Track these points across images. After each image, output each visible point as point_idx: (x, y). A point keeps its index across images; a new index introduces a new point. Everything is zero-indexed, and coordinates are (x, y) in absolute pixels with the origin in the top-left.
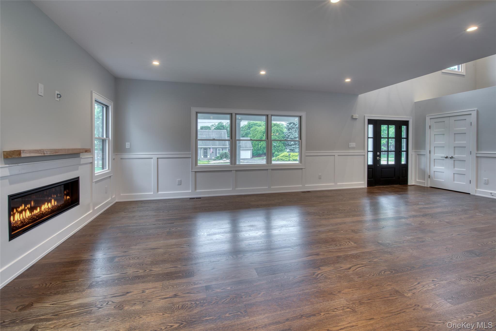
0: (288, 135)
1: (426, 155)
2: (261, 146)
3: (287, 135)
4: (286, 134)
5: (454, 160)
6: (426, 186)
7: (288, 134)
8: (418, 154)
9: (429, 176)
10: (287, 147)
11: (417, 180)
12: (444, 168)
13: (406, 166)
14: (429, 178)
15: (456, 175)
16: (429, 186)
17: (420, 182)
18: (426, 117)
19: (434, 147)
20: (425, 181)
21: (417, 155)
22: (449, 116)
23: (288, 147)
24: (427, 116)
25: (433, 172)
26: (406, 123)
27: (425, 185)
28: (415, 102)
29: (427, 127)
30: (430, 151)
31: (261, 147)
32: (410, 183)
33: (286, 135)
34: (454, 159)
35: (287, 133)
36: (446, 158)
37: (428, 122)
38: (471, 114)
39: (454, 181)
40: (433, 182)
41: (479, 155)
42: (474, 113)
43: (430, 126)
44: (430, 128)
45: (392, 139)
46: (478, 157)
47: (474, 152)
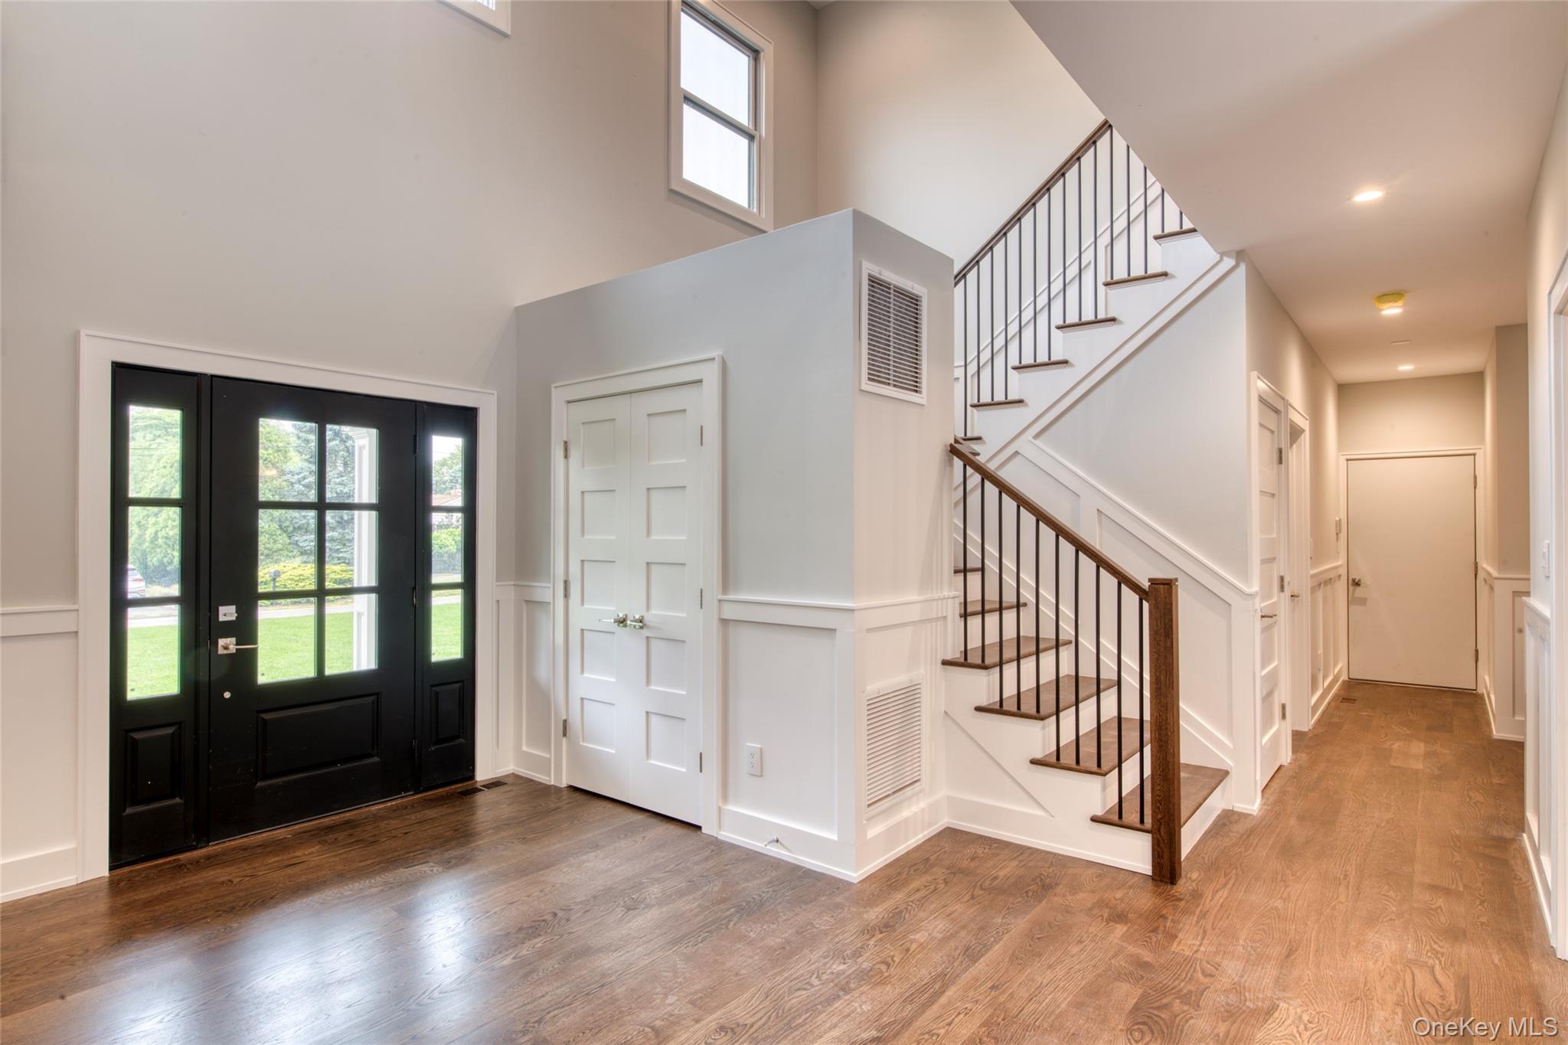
0: (307, 481)
1: (552, 604)
2: (157, 532)
3: (299, 482)
4: (296, 477)
5: (648, 638)
6: (552, 783)
7: (304, 478)
8: (528, 603)
9: (565, 721)
10: (302, 536)
11: (524, 748)
12: (613, 680)
13: (463, 674)
14: (565, 735)
15: (653, 722)
16: (565, 785)
17: (531, 761)
18: (553, 389)
19: (583, 561)
20: (550, 753)
22: (630, 393)
23: (305, 537)
24: (556, 387)
25: (579, 701)
26: (463, 419)
27: (549, 776)
29: (557, 452)
30: (566, 582)
31: (156, 537)
32: (485, 770)
33: (293, 480)
34: (645, 632)
35: (302, 475)
36: (622, 622)
37: (562, 419)
38: (700, 381)
39: (648, 755)
40: (579, 757)
41: (729, 612)
42: (710, 375)
43: (566, 443)
44: (566, 457)
45: (365, 514)
46: (724, 622)
47: (714, 593)
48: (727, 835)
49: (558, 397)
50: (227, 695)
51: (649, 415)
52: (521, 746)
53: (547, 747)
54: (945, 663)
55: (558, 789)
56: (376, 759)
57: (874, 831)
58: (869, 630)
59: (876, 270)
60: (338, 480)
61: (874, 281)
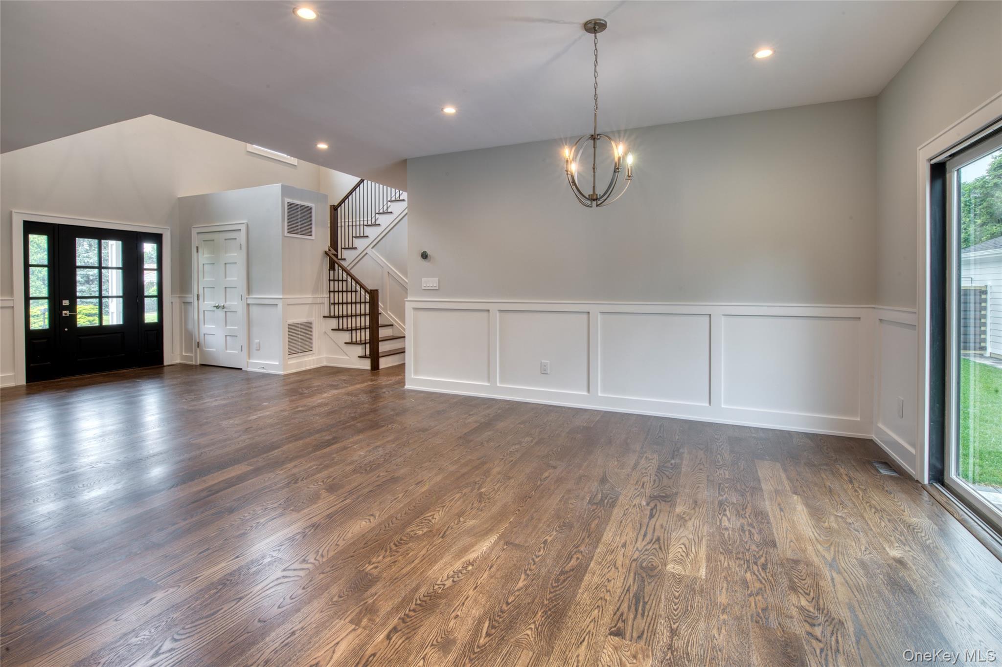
1: (194, 303)
5: (226, 312)
6: (194, 364)
8: (184, 302)
9: (198, 343)
12: (215, 326)
13: (158, 328)
14: (198, 347)
15: (228, 337)
16: (198, 363)
17: (186, 357)
18: (192, 229)
19: (204, 288)
20: (193, 354)
21: (183, 304)
22: (219, 232)
24: (194, 227)
25: (203, 335)
26: (157, 238)
27: (193, 361)
28: (179, 198)
29: (194, 250)
30: (198, 295)
32: (167, 361)
34: (225, 310)
36: (217, 307)
37: (195, 240)
38: (240, 230)
39: (226, 349)
40: (203, 353)
41: (249, 302)
42: (243, 228)
43: (197, 247)
44: (197, 252)
45: (114, 271)
46: (248, 305)
47: (245, 296)
48: (249, 369)
49: (194, 232)
50: (66, 330)
51: (226, 239)
52: (182, 352)
53: (192, 352)
54: (324, 317)
55: (196, 366)
56: (123, 355)
57: (291, 362)
58: (288, 305)
59: (291, 201)
60: (85, 255)
61: (290, 204)
